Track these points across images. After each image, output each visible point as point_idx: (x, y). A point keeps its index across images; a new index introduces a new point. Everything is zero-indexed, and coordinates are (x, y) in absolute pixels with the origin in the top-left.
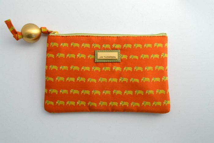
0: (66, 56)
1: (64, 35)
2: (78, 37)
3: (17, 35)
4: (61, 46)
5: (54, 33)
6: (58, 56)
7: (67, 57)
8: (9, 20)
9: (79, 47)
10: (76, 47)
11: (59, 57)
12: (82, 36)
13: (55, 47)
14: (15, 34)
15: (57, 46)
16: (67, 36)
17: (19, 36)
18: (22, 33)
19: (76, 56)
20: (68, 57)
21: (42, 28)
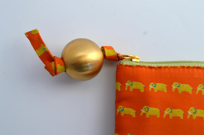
0: (162, 113)
1: (153, 65)
2: (186, 70)
3: (53, 63)
4: (150, 89)
5: (131, 60)
6: (144, 114)
7: (165, 116)
8: (35, 31)
9: (191, 93)
10: (185, 93)
11: (147, 116)
12: (194, 67)
13: (137, 91)
14: (47, 62)
15: (142, 91)
16: (160, 68)
17: (59, 67)
18: (65, 59)
19: (185, 114)
20: (168, 115)
21: (105, 49)
